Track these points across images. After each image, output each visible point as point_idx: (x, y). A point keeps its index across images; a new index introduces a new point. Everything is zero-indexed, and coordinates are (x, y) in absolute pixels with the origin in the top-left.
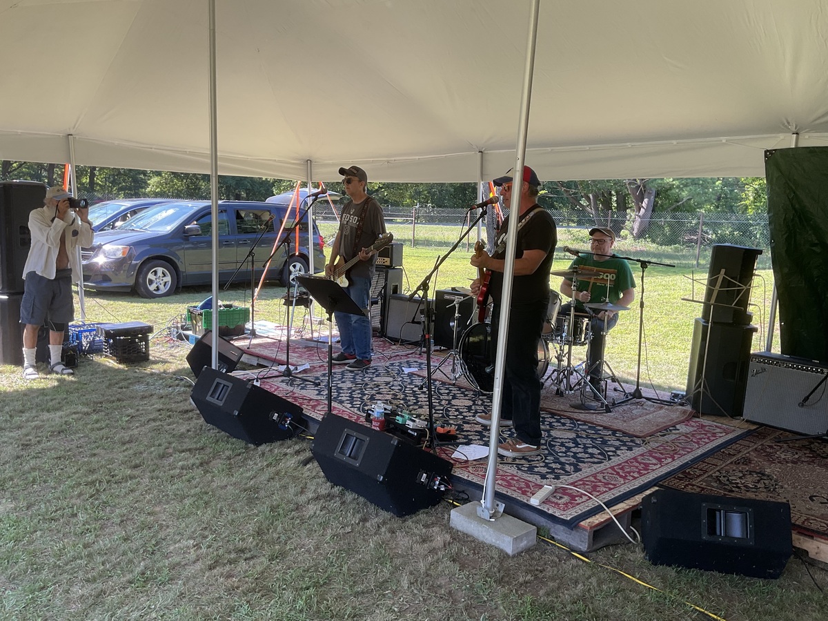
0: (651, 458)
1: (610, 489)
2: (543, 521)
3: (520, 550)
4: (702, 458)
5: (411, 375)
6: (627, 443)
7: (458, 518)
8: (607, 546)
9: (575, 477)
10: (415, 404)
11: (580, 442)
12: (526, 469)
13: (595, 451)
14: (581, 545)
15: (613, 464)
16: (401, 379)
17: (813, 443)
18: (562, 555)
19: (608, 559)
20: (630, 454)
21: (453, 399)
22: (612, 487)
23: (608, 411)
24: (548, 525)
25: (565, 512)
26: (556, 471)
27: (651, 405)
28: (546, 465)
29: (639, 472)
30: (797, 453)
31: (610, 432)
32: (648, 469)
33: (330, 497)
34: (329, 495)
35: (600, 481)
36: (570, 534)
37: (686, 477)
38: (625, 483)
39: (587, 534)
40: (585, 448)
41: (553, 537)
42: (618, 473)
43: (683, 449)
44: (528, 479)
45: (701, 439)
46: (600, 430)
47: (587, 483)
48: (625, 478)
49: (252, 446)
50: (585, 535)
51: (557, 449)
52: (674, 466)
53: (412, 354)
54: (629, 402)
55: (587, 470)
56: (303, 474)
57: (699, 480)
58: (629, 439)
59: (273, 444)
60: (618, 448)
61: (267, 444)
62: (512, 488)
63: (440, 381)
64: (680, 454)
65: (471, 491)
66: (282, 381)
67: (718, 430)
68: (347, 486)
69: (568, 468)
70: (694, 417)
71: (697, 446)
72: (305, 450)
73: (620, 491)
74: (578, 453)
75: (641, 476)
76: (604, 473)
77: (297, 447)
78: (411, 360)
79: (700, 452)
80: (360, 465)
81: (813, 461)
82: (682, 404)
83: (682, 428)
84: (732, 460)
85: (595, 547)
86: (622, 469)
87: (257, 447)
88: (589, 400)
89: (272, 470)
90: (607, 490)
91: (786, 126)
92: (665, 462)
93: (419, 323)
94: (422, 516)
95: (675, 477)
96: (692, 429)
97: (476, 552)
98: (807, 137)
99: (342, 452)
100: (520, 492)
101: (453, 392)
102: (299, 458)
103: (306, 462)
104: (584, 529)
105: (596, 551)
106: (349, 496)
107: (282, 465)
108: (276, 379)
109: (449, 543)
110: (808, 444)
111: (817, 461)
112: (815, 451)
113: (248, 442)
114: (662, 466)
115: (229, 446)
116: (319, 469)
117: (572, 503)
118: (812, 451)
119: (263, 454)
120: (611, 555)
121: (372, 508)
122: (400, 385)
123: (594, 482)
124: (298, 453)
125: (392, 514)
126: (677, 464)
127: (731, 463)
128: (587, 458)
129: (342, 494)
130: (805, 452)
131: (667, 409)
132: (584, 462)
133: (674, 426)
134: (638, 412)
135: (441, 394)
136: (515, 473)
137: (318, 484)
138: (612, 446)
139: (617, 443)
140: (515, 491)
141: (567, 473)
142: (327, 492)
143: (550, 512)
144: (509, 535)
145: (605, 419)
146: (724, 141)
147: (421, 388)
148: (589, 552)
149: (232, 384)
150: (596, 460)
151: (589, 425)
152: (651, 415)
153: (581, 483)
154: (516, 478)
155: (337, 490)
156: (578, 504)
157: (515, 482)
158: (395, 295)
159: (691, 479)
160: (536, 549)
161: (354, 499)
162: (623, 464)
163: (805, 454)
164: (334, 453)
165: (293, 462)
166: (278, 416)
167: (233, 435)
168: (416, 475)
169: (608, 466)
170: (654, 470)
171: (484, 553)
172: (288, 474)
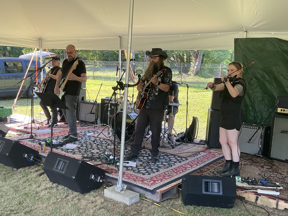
0: (188, 165)
1: (170, 177)
2: (142, 191)
3: (132, 203)
4: (208, 165)
5: (89, 136)
6: (179, 160)
7: (108, 192)
8: (167, 200)
9: (157, 174)
10: (91, 148)
11: (160, 161)
12: (137, 172)
13: (166, 164)
14: (157, 199)
15: (173, 168)
16: (85, 138)
17: (253, 157)
18: (149, 204)
19: (168, 204)
20: (180, 164)
21: (108, 145)
22: (171, 177)
23: (173, 148)
24: (144, 193)
25: (151, 187)
26: (149, 172)
27: (191, 145)
28: (145, 170)
29: (183, 171)
30: (246, 162)
31: (173, 156)
32: (187, 170)
33: (52, 188)
34: (51, 187)
35: (167, 175)
36: (153, 196)
37: (201, 172)
38: (176, 175)
39: (159, 195)
40: (162, 163)
41: (146, 198)
42: (174, 172)
43: (201, 161)
44: (137, 175)
45: (209, 157)
46: (169, 155)
47: (161, 176)
48: (176, 173)
49: (15, 169)
50: (158, 195)
51: (150, 164)
52: (197, 168)
53: (91, 127)
54: (182, 144)
55: (162, 171)
56: (39, 180)
57: (206, 173)
58: (181, 158)
59: (25, 168)
60: (175, 162)
61: (22, 168)
62: (130, 179)
63: (102, 138)
64: (200, 163)
65: (113, 181)
66: (29, 141)
67: (217, 154)
68: (59, 183)
69: (154, 170)
70: (208, 149)
71: (207, 160)
72: (40, 170)
73: (174, 178)
74: (159, 165)
75: (183, 172)
76: (168, 172)
77: (36, 169)
78: (90, 130)
79: (208, 162)
80: (64, 173)
81: (252, 164)
82: (204, 144)
83: (202, 154)
84: (220, 165)
85: (163, 200)
86: (176, 170)
87: (18, 169)
88: (166, 144)
89: (25, 179)
90: (169, 178)
91: (242, 29)
92: (193, 167)
93: (94, 113)
94: (92, 193)
95: (196, 172)
96: (206, 154)
97: (114, 205)
98: (250, 33)
99: (57, 168)
100: (133, 180)
101: (108, 143)
102: (37, 173)
103: (40, 175)
104: (158, 193)
105: (163, 201)
106: (60, 187)
107: (29, 176)
108: (26, 140)
109: (103, 203)
110: (251, 158)
111: (253, 164)
112: (253, 161)
113: (13, 167)
114: (192, 168)
115: (4, 169)
116: (47, 177)
117: (154, 184)
118: (252, 160)
119: (21, 172)
120: (169, 203)
121: (70, 191)
122: (84, 141)
123: (164, 175)
124: (37, 171)
125: (79, 193)
126: (198, 167)
127: (220, 166)
128: (162, 166)
129: (57, 187)
130: (249, 161)
131: (197, 146)
132: (161, 168)
133: (199, 153)
134: (185, 148)
135: (103, 144)
136: (132, 174)
137: (46, 183)
138: (173, 161)
139: (175, 160)
140: (131, 180)
141: (154, 172)
142: (50, 186)
143: (145, 187)
144: (128, 197)
145: (172, 151)
146: (219, 35)
147: (94, 141)
148: (160, 202)
149: (5, 142)
150: (166, 167)
151: (165, 154)
152: (190, 149)
153: (159, 176)
154: (132, 175)
155: (55, 185)
156: (157, 183)
157: (132, 177)
158: (83, 101)
159: (203, 173)
160: (139, 203)
161: (62, 188)
162: (177, 168)
163: (249, 162)
164: (53, 169)
165: (35, 175)
166: (27, 156)
167: (6, 165)
168: (89, 176)
169: (171, 169)
170: (188, 170)
171: (118, 205)
172: (33, 180)
